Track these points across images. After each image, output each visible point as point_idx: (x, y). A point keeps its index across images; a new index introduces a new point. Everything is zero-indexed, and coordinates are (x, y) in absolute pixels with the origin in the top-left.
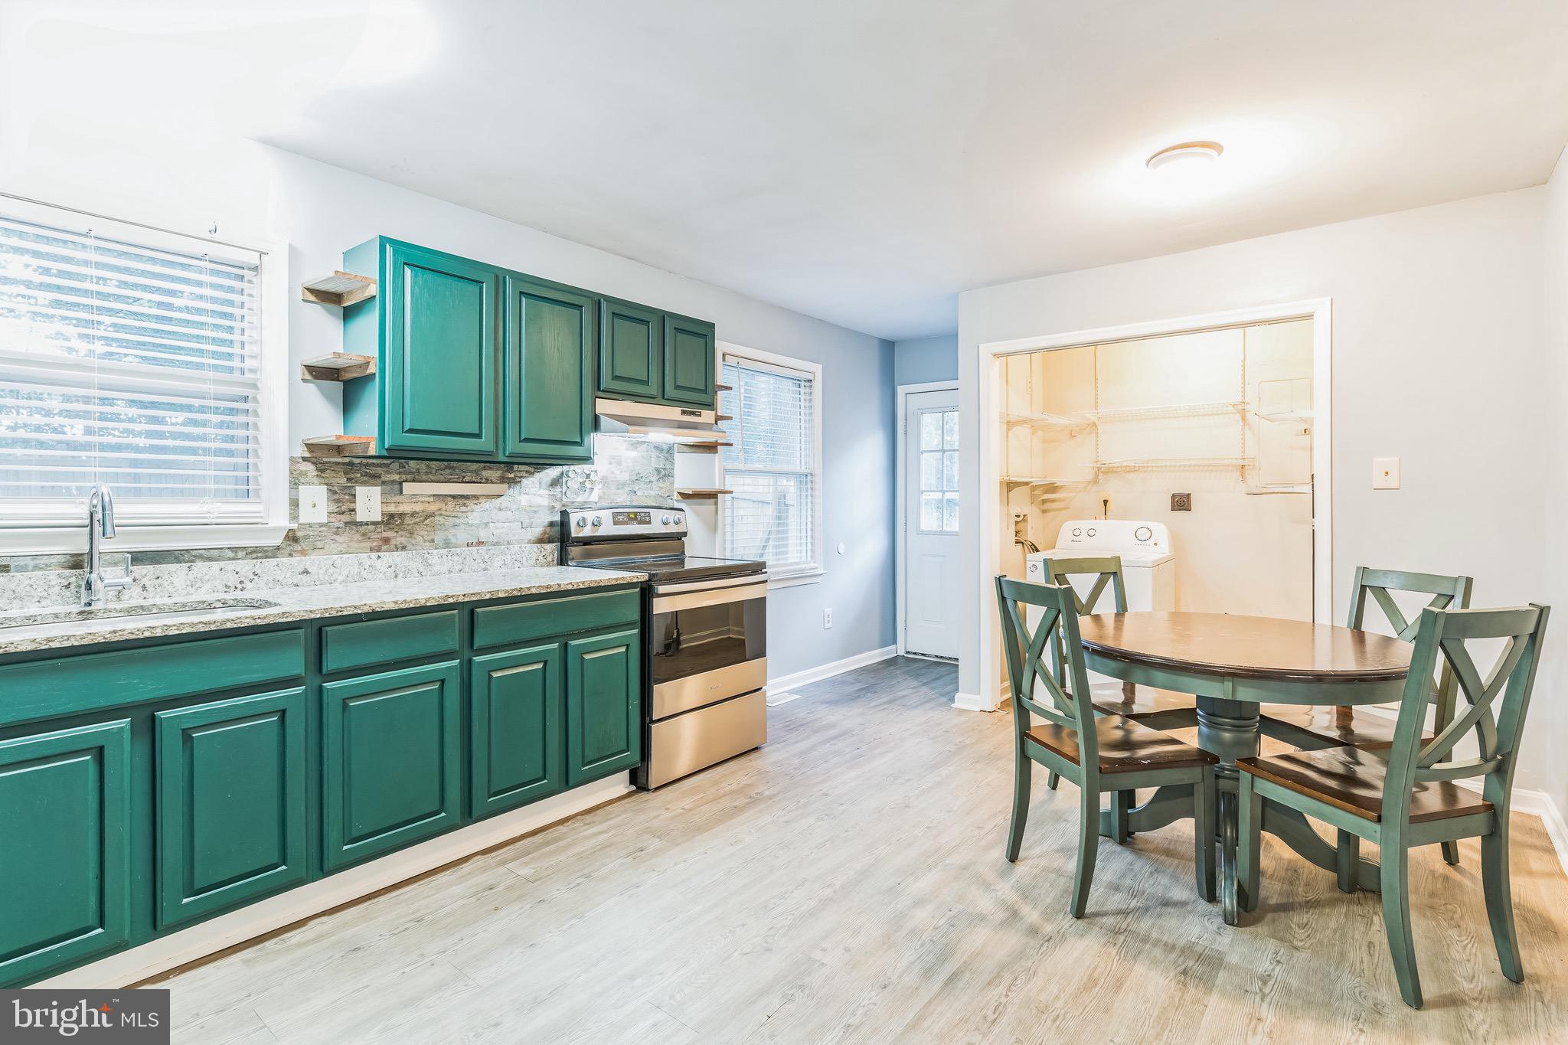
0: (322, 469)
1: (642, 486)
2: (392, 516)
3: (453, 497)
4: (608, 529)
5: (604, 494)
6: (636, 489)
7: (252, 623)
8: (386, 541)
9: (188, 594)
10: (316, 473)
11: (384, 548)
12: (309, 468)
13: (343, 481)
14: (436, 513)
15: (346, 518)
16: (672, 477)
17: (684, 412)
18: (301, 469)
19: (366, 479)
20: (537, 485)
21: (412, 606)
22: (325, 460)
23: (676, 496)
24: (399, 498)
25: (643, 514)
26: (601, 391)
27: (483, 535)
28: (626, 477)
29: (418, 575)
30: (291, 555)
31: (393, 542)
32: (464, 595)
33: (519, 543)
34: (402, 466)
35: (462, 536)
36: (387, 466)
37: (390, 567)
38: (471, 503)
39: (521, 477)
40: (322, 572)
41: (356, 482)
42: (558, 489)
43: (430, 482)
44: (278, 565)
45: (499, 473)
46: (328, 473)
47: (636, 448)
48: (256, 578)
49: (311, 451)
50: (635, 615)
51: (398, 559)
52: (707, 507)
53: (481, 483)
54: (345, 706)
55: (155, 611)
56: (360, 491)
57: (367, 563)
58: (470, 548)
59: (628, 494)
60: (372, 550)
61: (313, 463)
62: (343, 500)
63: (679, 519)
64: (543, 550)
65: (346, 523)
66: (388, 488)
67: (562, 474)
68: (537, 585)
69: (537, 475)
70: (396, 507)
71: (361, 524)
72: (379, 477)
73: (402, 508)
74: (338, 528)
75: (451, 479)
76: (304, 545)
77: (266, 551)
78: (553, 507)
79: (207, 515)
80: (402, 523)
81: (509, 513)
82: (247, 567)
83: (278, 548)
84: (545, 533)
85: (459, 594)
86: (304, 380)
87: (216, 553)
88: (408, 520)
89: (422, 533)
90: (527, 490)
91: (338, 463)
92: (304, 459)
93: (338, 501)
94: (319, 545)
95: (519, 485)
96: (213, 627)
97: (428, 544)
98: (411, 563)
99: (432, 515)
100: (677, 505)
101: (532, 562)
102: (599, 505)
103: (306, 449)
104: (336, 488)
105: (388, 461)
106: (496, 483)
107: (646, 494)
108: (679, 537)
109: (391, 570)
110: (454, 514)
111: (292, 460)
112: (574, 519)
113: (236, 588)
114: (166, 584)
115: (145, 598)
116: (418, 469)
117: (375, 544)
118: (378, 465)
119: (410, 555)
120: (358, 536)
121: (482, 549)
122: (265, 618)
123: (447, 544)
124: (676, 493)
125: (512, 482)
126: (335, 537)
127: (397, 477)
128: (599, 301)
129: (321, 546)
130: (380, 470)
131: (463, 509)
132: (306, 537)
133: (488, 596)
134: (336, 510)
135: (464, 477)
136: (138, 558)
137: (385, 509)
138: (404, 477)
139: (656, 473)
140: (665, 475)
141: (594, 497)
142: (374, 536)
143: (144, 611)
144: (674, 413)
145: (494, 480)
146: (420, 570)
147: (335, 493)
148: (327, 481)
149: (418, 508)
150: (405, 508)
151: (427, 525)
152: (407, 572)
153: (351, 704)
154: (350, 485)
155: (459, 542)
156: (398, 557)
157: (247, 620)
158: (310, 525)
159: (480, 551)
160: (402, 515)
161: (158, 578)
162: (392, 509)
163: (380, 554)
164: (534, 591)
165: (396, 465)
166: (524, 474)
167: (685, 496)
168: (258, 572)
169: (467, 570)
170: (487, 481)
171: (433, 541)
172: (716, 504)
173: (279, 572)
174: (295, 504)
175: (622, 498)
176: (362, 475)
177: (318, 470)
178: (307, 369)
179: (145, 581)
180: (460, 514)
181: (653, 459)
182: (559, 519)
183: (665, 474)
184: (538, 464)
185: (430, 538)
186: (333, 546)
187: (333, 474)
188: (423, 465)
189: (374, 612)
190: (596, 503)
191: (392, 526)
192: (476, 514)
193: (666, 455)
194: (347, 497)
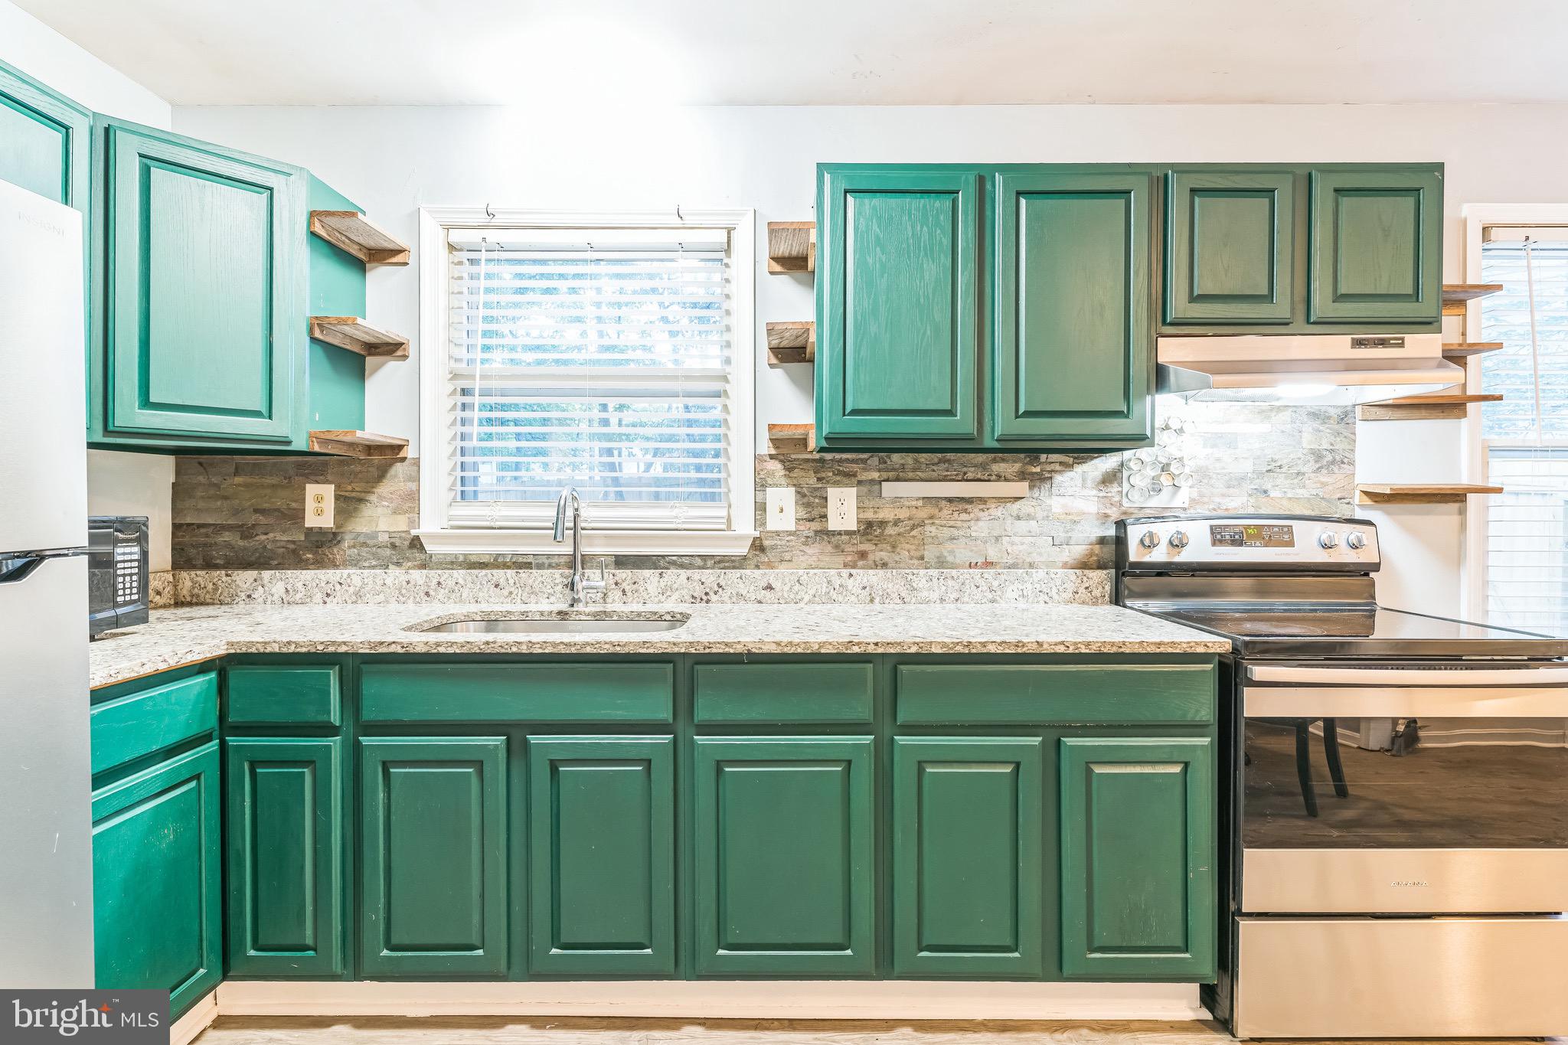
0: (790, 467)
1: (1281, 480)
2: (870, 524)
3: (950, 500)
4: (1200, 550)
5: (1202, 495)
6: (1268, 486)
7: (612, 650)
8: (863, 555)
9: (660, 602)
10: (783, 472)
11: (860, 563)
12: (776, 466)
13: (812, 481)
14: (926, 522)
15: (816, 526)
16: (1349, 464)
17: (1358, 343)
18: (769, 467)
19: (838, 478)
20: (1079, 482)
21: (800, 650)
22: (793, 456)
23: (1358, 497)
24: (877, 502)
25: (1276, 529)
26: (1166, 322)
27: (993, 554)
28: (1247, 467)
29: (899, 601)
30: (757, 567)
31: (871, 557)
32: (876, 644)
33: (1047, 566)
34: (882, 461)
35: (962, 553)
36: (864, 461)
37: (864, 588)
38: (975, 510)
39: (1052, 471)
40: (786, 588)
41: (828, 482)
42: (1114, 488)
43: (918, 480)
44: (741, 578)
45: (1017, 466)
46: (796, 473)
47: (1269, 417)
48: (720, 590)
49: (776, 447)
50: (1206, 709)
51: (874, 579)
52: (1443, 517)
53: (989, 481)
54: (719, 771)
55: (615, 618)
56: (833, 493)
57: (837, 582)
58: (971, 571)
59: (1250, 495)
60: (845, 566)
61: (781, 461)
62: (813, 506)
63: (1360, 541)
64: (1085, 579)
65: (817, 532)
66: (864, 489)
67: (1122, 465)
68: (999, 641)
69: (1079, 469)
70: (875, 512)
71: (834, 533)
72: (855, 475)
73: (881, 515)
74: (808, 537)
75: (945, 476)
76: (771, 555)
77: (733, 561)
78: (1106, 516)
79: (675, 520)
80: (882, 534)
81: (1033, 523)
82: (712, 578)
83: (745, 558)
84: (1091, 554)
85: (868, 640)
86: (772, 366)
87: (686, 560)
88: (890, 530)
89: (907, 546)
90: (1062, 490)
91: (807, 461)
92: (772, 457)
93: (808, 505)
94: (787, 556)
95: (1049, 482)
96: (573, 650)
97: (916, 562)
98: (890, 585)
99: (922, 524)
100: (1359, 514)
101: (1069, 595)
102: (1191, 512)
103: (771, 445)
104: (805, 490)
105: (865, 456)
106: (1013, 481)
107: (1290, 495)
108: (1365, 571)
109: (866, 592)
110: (952, 523)
111: (757, 458)
112: (1134, 534)
113: (701, 599)
114: (641, 589)
115: (625, 603)
116: (903, 465)
117: (849, 558)
118: (853, 461)
119: (889, 575)
120: (829, 548)
121: (989, 573)
122: (625, 645)
123: (941, 563)
124: (1357, 493)
125: (1038, 480)
126: (803, 548)
127: (875, 475)
128: (1166, 176)
129: (788, 558)
130: (855, 467)
131: (964, 516)
132: (774, 547)
133: (914, 650)
134: (805, 516)
135: (965, 474)
136: (621, 562)
137: (861, 516)
138: (885, 475)
139: (1312, 458)
140: (1333, 462)
141: (1182, 499)
142: (849, 548)
143: (607, 616)
144: (1339, 345)
145: (1009, 476)
146: (903, 595)
147: (804, 496)
148: (795, 482)
149: (903, 514)
150: (886, 514)
151: (914, 537)
152: (886, 596)
153: (727, 769)
154: (820, 486)
155: (958, 561)
156: (874, 577)
157: (607, 646)
158: (778, 533)
159: (986, 576)
160: (883, 524)
161: (635, 583)
162: (870, 515)
163: (853, 571)
164: (992, 649)
165: (874, 461)
166: (1058, 467)
167: (1379, 498)
168: (722, 583)
169: (966, 599)
170: (999, 478)
171: (922, 558)
172: (1462, 512)
173: (742, 585)
174: (761, 508)
175: (1239, 502)
176: (834, 474)
177: (785, 469)
178: (773, 352)
179: (624, 585)
180: (959, 524)
181: (1305, 435)
182: (1114, 534)
183: (1335, 461)
184: (1082, 451)
185: (918, 554)
186: (802, 558)
187: (802, 473)
188: (909, 459)
189: (750, 653)
190: (1185, 509)
191: (870, 537)
192: (982, 525)
193: (1337, 427)
194: (817, 501)
